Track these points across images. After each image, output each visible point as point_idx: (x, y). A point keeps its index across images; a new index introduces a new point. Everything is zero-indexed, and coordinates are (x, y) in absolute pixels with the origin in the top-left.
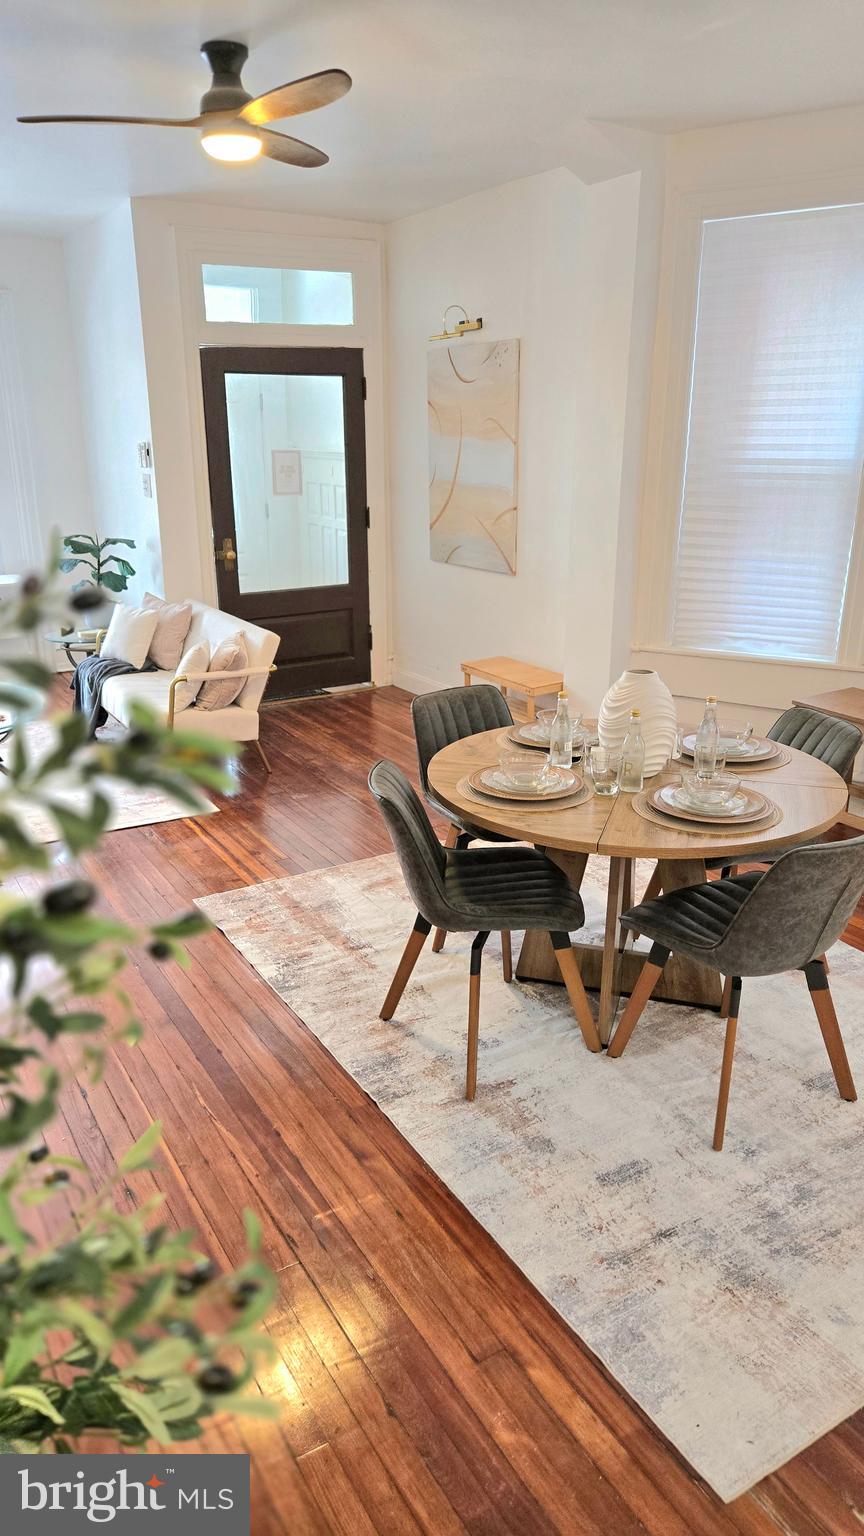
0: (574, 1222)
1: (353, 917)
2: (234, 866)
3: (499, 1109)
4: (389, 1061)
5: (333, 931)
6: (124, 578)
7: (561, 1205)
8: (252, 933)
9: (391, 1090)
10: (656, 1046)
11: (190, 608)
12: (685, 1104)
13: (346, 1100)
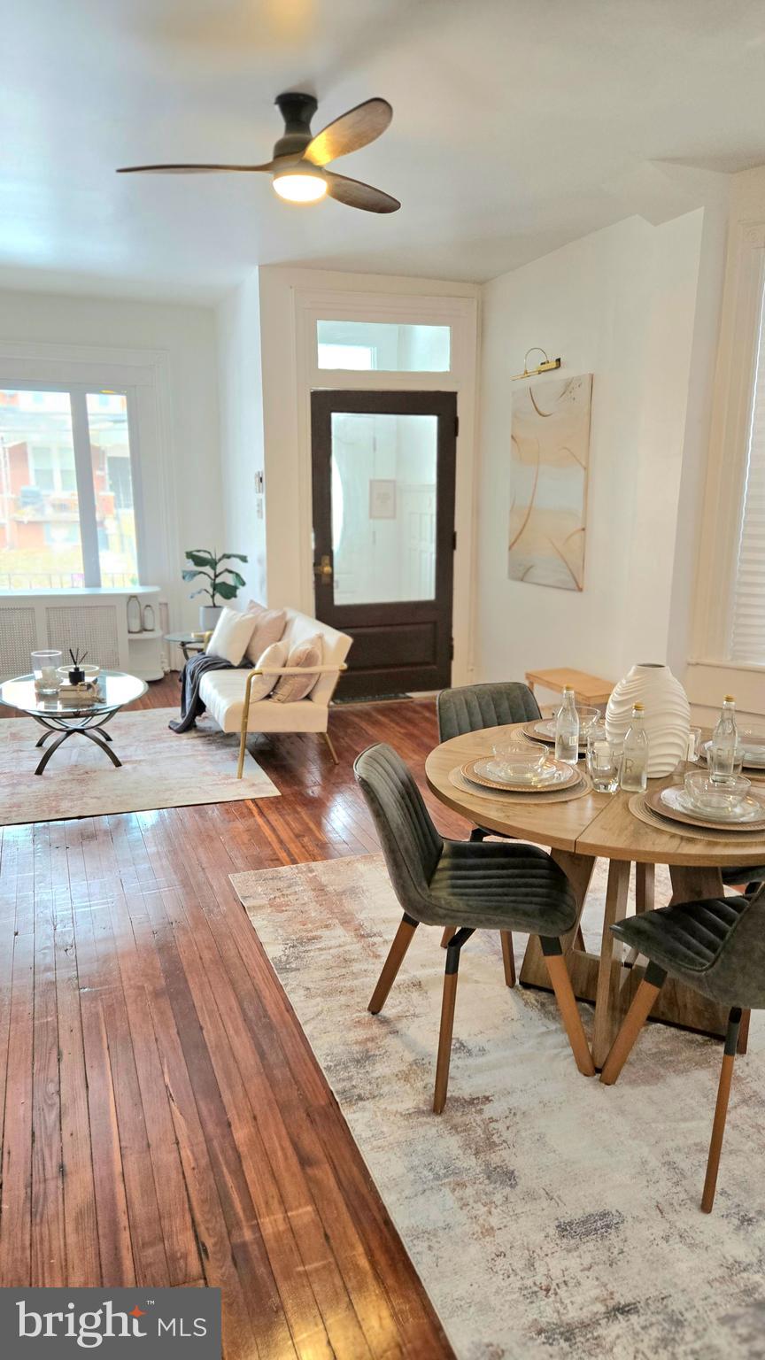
0: (519, 1278)
1: (373, 905)
2: (276, 845)
3: (467, 1128)
4: (364, 1059)
5: (349, 917)
6: (235, 588)
7: (508, 1253)
8: (272, 911)
9: (357, 1091)
10: (657, 1078)
11: (284, 614)
12: (678, 1150)
13: (309, 1095)
